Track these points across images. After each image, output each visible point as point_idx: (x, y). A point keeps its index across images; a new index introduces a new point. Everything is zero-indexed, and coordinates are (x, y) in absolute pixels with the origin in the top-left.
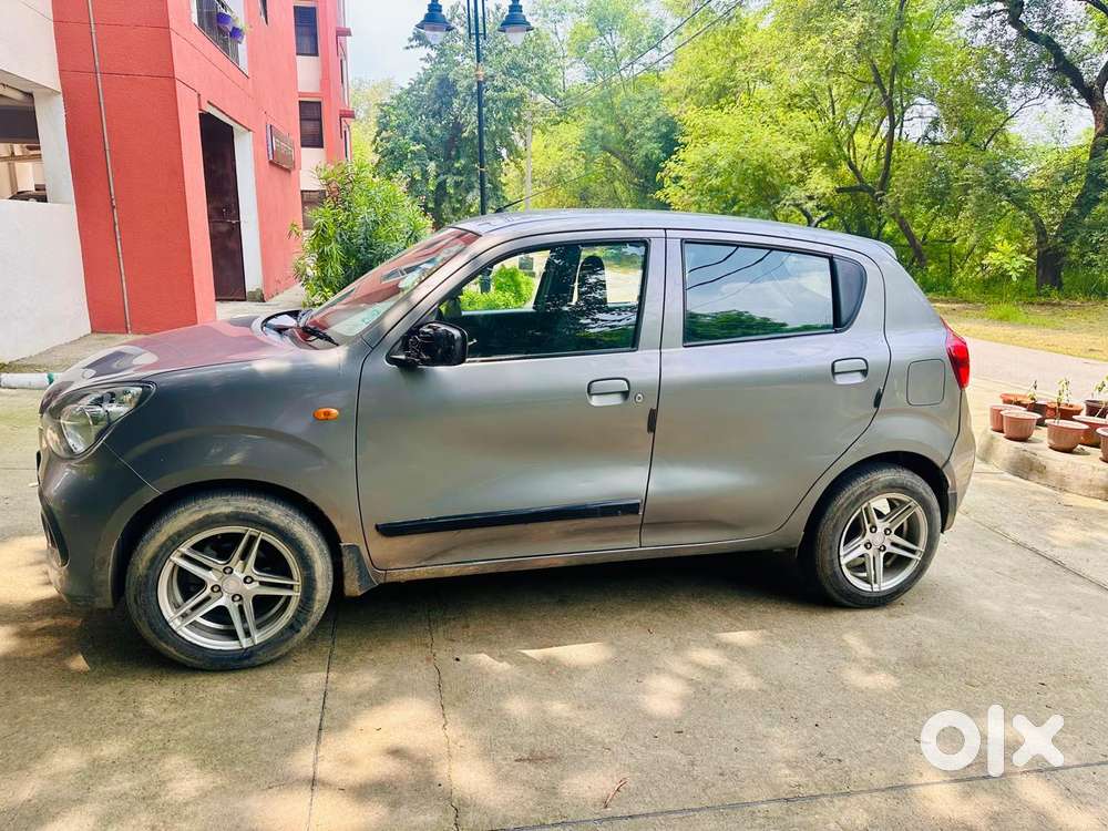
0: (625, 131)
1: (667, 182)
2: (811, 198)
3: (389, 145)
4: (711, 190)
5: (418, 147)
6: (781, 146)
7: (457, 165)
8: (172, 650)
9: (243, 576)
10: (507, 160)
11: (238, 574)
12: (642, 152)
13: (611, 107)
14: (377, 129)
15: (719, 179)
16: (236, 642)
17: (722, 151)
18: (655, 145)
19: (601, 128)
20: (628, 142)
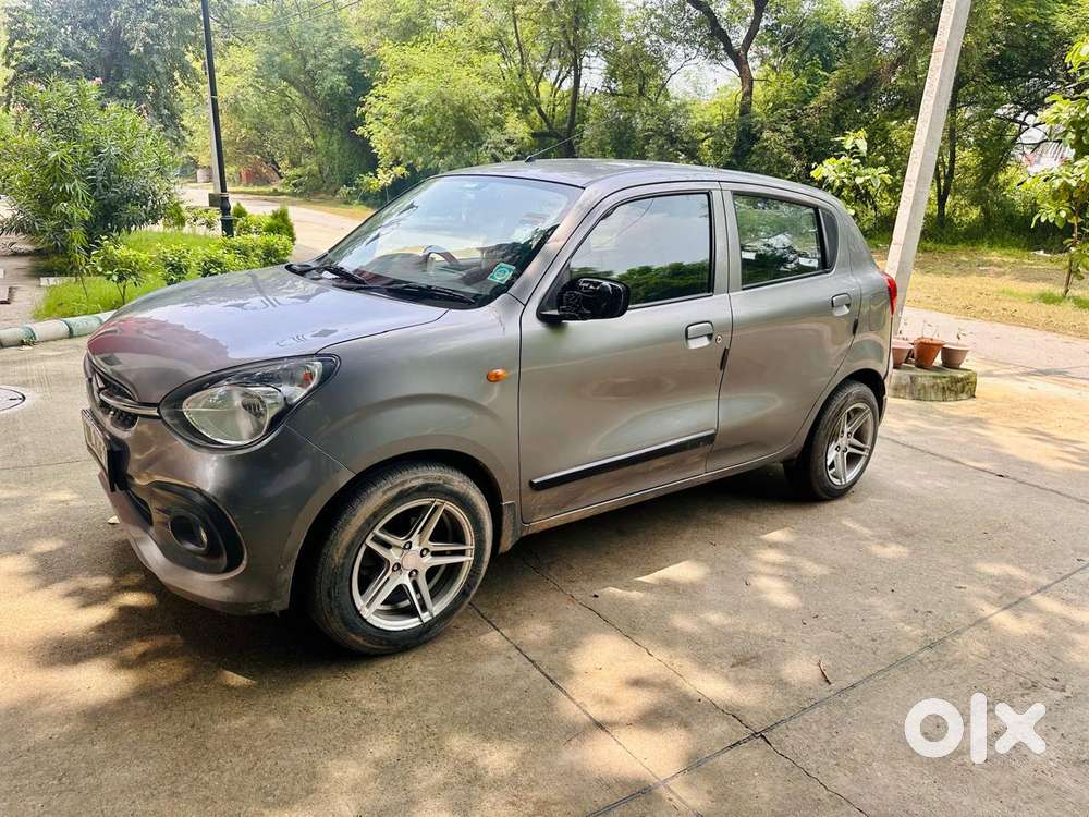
0: (305, 62)
1: (369, 118)
2: (510, 142)
3: (30, 59)
4: (414, 129)
5: (72, 63)
6: (479, 89)
7: (123, 87)
8: (361, 640)
9: (420, 549)
10: (181, 84)
11: (416, 547)
12: (327, 84)
13: (284, 32)
14: (8, 38)
15: (421, 118)
16: (417, 619)
17: (422, 89)
18: (340, 77)
19: (278, 55)
20: (309, 71)
